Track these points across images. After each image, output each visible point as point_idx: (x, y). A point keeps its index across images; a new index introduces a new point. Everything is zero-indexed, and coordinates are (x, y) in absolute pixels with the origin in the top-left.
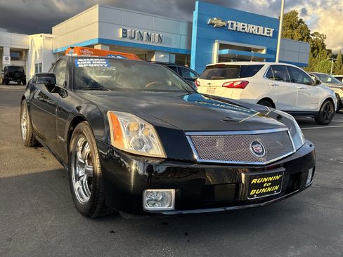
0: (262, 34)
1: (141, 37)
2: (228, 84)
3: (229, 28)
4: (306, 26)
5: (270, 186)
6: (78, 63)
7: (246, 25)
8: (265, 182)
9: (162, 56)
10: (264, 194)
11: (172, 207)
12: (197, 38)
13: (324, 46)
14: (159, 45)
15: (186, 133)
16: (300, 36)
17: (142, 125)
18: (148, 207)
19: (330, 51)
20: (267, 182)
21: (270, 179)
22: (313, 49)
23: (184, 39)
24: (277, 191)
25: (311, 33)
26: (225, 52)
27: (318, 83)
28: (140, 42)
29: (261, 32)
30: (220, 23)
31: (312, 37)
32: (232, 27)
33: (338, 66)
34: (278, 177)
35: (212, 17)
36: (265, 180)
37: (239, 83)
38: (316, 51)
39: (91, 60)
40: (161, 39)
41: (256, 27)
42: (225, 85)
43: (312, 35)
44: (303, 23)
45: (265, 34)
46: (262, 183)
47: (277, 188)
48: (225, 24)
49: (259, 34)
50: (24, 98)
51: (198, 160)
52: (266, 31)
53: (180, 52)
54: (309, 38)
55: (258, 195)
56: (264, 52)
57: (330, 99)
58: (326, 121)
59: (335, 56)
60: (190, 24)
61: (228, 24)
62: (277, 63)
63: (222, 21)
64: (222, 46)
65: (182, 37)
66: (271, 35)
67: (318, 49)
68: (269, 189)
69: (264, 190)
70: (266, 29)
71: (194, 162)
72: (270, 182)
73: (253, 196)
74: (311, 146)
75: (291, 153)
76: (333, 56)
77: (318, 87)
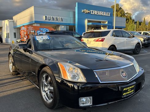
0: (105, 15)
1: (53, 19)
2: (96, 40)
3: (91, 13)
4: (123, 10)
5: (130, 91)
6: (36, 38)
7: (98, 12)
8: (128, 89)
9: (63, 27)
10: (128, 94)
11: (91, 104)
12: (78, 18)
13: (131, 19)
14: (61, 22)
15: (94, 71)
16: (121, 15)
17: (74, 68)
18: (81, 105)
19: (133, 20)
20: (129, 89)
21: (130, 87)
22: (127, 20)
23: (72, 19)
24: (133, 92)
25: (125, 13)
26: (90, 24)
27: (133, 37)
28: (53, 21)
29: (105, 14)
30: (87, 11)
31: (126, 15)
32: (93, 13)
33: (138, 27)
34: (133, 86)
35: (84, 9)
36: (129, 88)
37: (101, 39)
38: (128, 20)
39: (42, 36)
40: (62, 20)
41: (103, 12)
42: (95, 40)
43: (126, 14)
44: (122, 9)
45: (107, 15)
46: (128, 90)
47: (133, 91)
48: (89, 12)
49: (104, 15)
50: (10, 53)
51: (101, 82)
52: (107, 14)
53: (71, 25)
54: (124, 15)
55: (126, 95)
56: (107, 23)
57: (139, 43)
58: (138, 53)
59: (136, 23)
60: (74, 12)
61: (91, 12)
62: (114, 29)
63: (88, 10)
64: (89, 21)
65: (71, 18)
66: (109, 15)
67: (129, 20)
68: (130, 92)
69: (128, 93)
70: (107, 13)
71: (99, 83)
72: (130, 89)
73: (124, 96)
74: (142, 70)
75: (136, 74)
76: (135, 22)
77: (133, 38)
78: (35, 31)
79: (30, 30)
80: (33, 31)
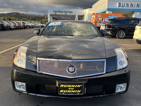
1: (128, 5)
6: (50, 24)
9: (139, 13)
15: (38, 59)
24: (80, 93)
40: (138, 6)
74: (125, 71)
78: (103, 19)
79: (98, 18)
80: (101, 19)
